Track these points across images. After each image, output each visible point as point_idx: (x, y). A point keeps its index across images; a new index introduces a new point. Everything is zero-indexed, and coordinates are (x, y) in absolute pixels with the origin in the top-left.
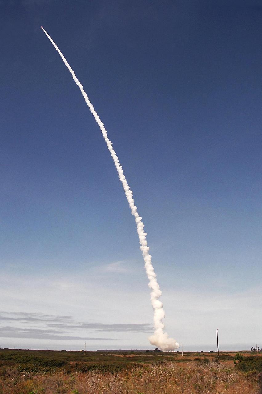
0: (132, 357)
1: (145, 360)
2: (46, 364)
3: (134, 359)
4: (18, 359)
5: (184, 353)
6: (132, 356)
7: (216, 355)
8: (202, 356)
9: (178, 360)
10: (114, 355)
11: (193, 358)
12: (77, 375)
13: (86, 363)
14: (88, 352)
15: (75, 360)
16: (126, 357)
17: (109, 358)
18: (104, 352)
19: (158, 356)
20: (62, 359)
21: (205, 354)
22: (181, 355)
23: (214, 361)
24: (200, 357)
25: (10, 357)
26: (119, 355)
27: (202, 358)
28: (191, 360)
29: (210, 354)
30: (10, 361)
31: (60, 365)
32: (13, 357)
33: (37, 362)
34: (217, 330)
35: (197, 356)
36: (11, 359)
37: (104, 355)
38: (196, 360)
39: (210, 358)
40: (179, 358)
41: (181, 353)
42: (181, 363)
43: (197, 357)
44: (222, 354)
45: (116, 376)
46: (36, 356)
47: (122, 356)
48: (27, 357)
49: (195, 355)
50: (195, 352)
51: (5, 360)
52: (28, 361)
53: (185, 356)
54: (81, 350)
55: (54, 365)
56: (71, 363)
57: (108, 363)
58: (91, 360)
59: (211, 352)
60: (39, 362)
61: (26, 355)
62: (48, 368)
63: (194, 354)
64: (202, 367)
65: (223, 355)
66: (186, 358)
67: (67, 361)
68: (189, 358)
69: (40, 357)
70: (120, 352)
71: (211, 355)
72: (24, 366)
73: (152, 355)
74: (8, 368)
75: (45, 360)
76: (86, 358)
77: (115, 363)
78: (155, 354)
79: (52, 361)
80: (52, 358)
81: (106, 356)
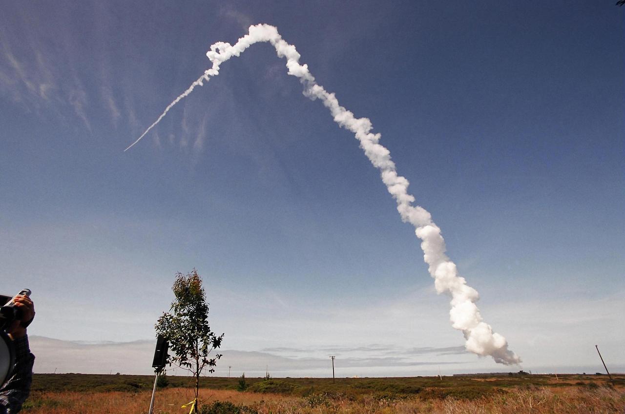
0: (495, 382)
1: (511, 384)
2: (403, 391)
3: (496, 384)
4: (376, 387)
5: (559, 375)
6: (493, 380)
7: (607, 379)
8: (587, 380)
9: (554, 385)
10: (473, 379)
11: (574, 382)
12: (434, 403)
13: (441, 388)
14: (444, 377)
15: (432, 387)
16: (487, 381)
17: (467, 383)
18: (462, 377)
19: (525, 380)
20: (418, 386)
21: (590, 377)
22: (555, 378)
23: (605, 387)
24: (583, 381)
25: (369, 386)
26: (479, 380)
27: (587, 382)
28: (571, 385)
29: (598, 377)
30: (369, 389)
31: (417, 391)
32: (371, 385)
33: (394, 390)
34: (596, 346)
35: (579, 379)
36: (369, 387)
37: (462, 380)
38: (579, 384)
39: (599, 383)
40: (554, 382)
41: (554, 376)
42: (558, 389)
43: (579, 381)
44: (616, 377)
45: (476, 404)
46: (392, 384)
47: (483, 380)
48: (384, 385)
49: (574, 379)
50: (574, 375)
51: (365, 388)
52: (385, 389)
53: (561, 380)
54: (437, 376)
55: (411, 392)
56: (427, 389)
57: (466, 389)
58: (449, 386)
59: (598, 374)
60: (396, 389)
61: (383, 383)
62: (405, 395)
63: (573, 377)
64: (588, 394)
65: (619, 378)
66: (562, 382)
67: (423, 388)
68: (568, 382)
69: (396, 384)
70: (479, 376)
71: (599, 379)
72: (382, 393)
73: (518, 379)
74: (365, 396)
75: (401, 387)
76: (443, 384)
77: (474, 388)
78: (520, 378)
79: (408, 388)
80: (407, 385)
81: (464, 381)
